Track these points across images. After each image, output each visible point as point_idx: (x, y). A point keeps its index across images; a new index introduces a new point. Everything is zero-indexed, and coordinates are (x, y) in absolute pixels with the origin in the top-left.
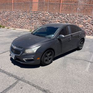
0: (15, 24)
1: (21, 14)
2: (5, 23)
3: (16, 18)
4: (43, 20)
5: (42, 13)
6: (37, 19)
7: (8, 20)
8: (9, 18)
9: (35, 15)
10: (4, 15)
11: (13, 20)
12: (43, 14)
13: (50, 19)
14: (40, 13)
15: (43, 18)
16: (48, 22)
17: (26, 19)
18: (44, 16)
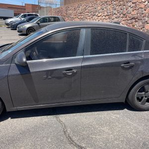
1: (99, 8)
3: (91, 17)
4: (132, 19)
5: (133, 3)
6: (122, 15)
8: (82, 17)
9: (119, 9)
11: (86, 20)
12: (134, 5)
13: (147, 15)
14: (130, 4)
15: (133, 13)
16: (141, 23)
17: (104, 17)
18: (136, 10)
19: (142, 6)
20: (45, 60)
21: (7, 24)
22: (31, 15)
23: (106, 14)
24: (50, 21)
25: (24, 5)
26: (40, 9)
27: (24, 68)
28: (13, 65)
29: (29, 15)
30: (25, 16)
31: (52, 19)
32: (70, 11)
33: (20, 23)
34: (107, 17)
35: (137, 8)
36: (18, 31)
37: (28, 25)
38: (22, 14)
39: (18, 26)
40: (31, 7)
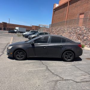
3: (62, 33)
5: (80, 28)
6: (75, 33)
8: (58, 33)
9: (74, 30)
13: (85, 33)
15: (79, 32)
16: (82, 36)
19: (83, 29)
20: (39, 44)
21: (23, 35)
24: (43, 34)
25: (31, 26)
26: (39, 29)
27: (33, 45)
28: (31, 44)
30: (32, 32)
31: (44, 34)
32: (53, 30)
33: (30, 35)
34: (69, 33)
35: (81, 30)
36: (29, 38)
37: (33, 36)
39: (29, 36)
40: (35, 27)
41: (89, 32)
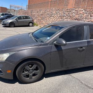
0: (47, 22)
1: (54, 12)
2: (39, 21)
3: (49, 17)
4: (76, 19)
5: (75, 11)
7: (42, 19)
8: (43, 17)
9: (67, 14)
10: (40, 13)
11: (46, 19)
12: (76, 12)
13: (85, 17)
14: (74, 11)
15: (76, 16)
17: (58, 18)
18: (77, 14)
19: (82, 13)
22: (7, 14)
23: (59, 16)
29: (6, 14)
31: (22, 18)
32: (34, 13)
34: (60, 18)
35: (78, 14)
38: (1, 13)
39: (3, 21)
41: (91, 16)
